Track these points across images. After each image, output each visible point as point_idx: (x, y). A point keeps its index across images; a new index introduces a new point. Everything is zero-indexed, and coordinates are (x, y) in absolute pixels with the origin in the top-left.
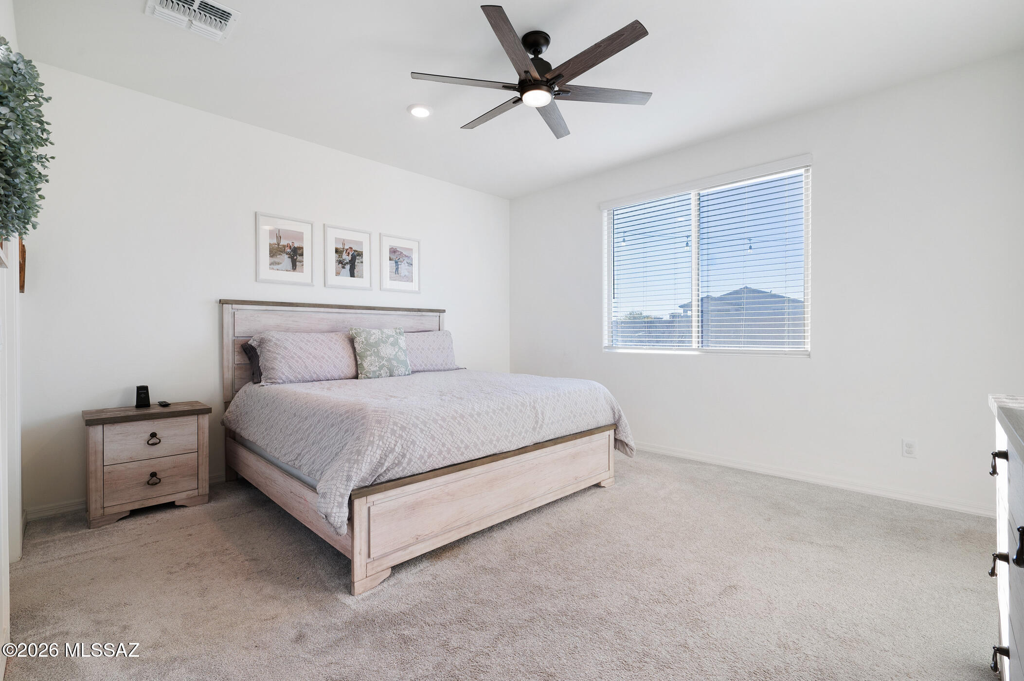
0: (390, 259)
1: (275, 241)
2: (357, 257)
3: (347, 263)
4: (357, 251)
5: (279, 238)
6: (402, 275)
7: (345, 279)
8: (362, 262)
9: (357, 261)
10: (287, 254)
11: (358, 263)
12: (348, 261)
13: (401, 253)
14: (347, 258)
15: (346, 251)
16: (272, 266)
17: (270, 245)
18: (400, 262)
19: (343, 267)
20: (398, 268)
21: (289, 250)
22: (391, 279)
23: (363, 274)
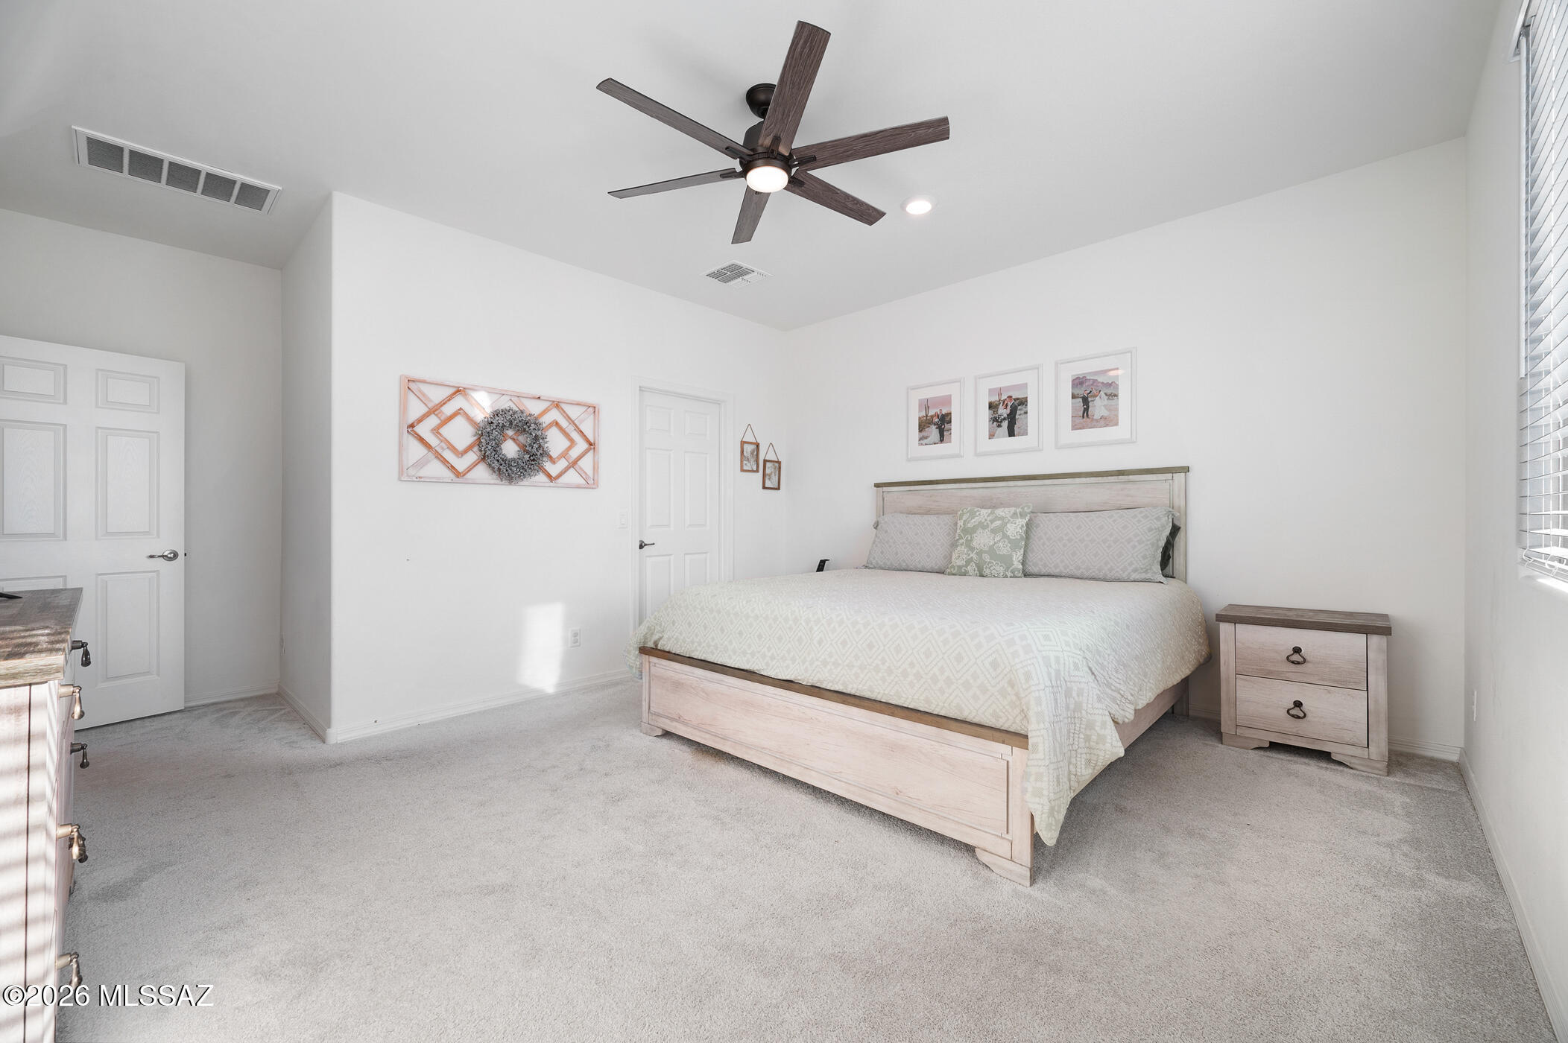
0: (1074, 397)
1: (924, 414)
2: (1019, 407)
3: (1004, 419)
4: (1018, 399)
5: (927, 408)
6: (1097, 417)
7: (1004, 442)
8: (1026, 413)
9: (1018, 412)
10: (935, 425)
11: (1020, 415)
12: (1005, 416)
13: (1095, 381)
14: (1003, 412)
15: (1004, 402)
16: (921, 442)
17: (920, 418)
18: (1091, 396)
19: (999, 426)
20: (1088, 407)
21: (937, 420)
22: (1075, 427)
23: (1027, 430)
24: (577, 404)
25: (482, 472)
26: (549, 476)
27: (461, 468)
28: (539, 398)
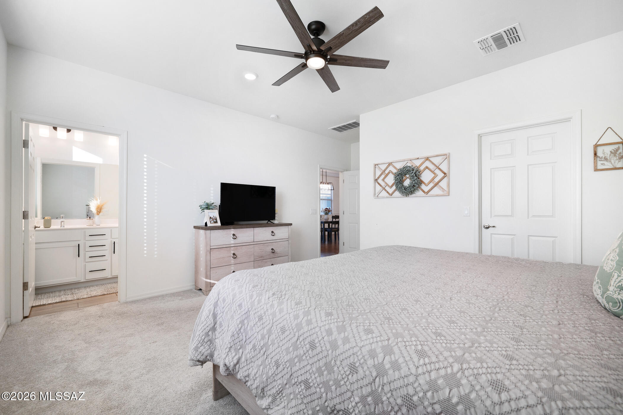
24: (436, 156)
25: (397, 193)
26: (424, 192)
27: (390, 192)
28: (418, 158)
